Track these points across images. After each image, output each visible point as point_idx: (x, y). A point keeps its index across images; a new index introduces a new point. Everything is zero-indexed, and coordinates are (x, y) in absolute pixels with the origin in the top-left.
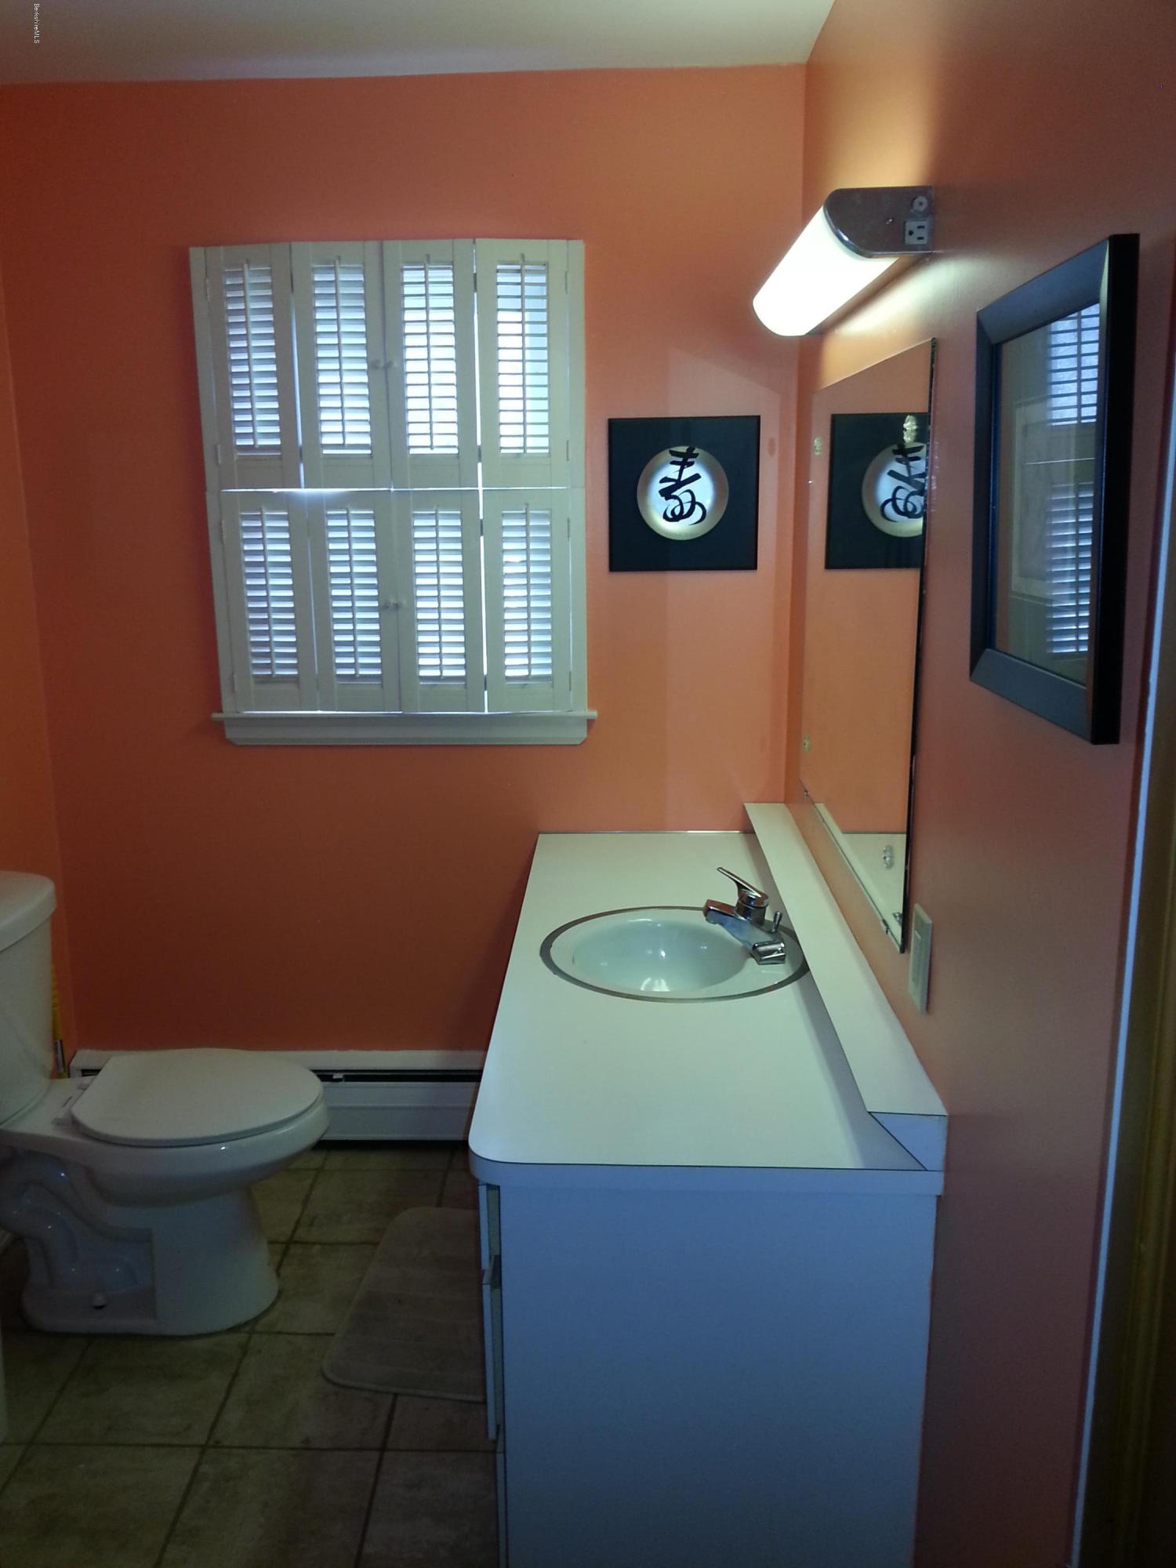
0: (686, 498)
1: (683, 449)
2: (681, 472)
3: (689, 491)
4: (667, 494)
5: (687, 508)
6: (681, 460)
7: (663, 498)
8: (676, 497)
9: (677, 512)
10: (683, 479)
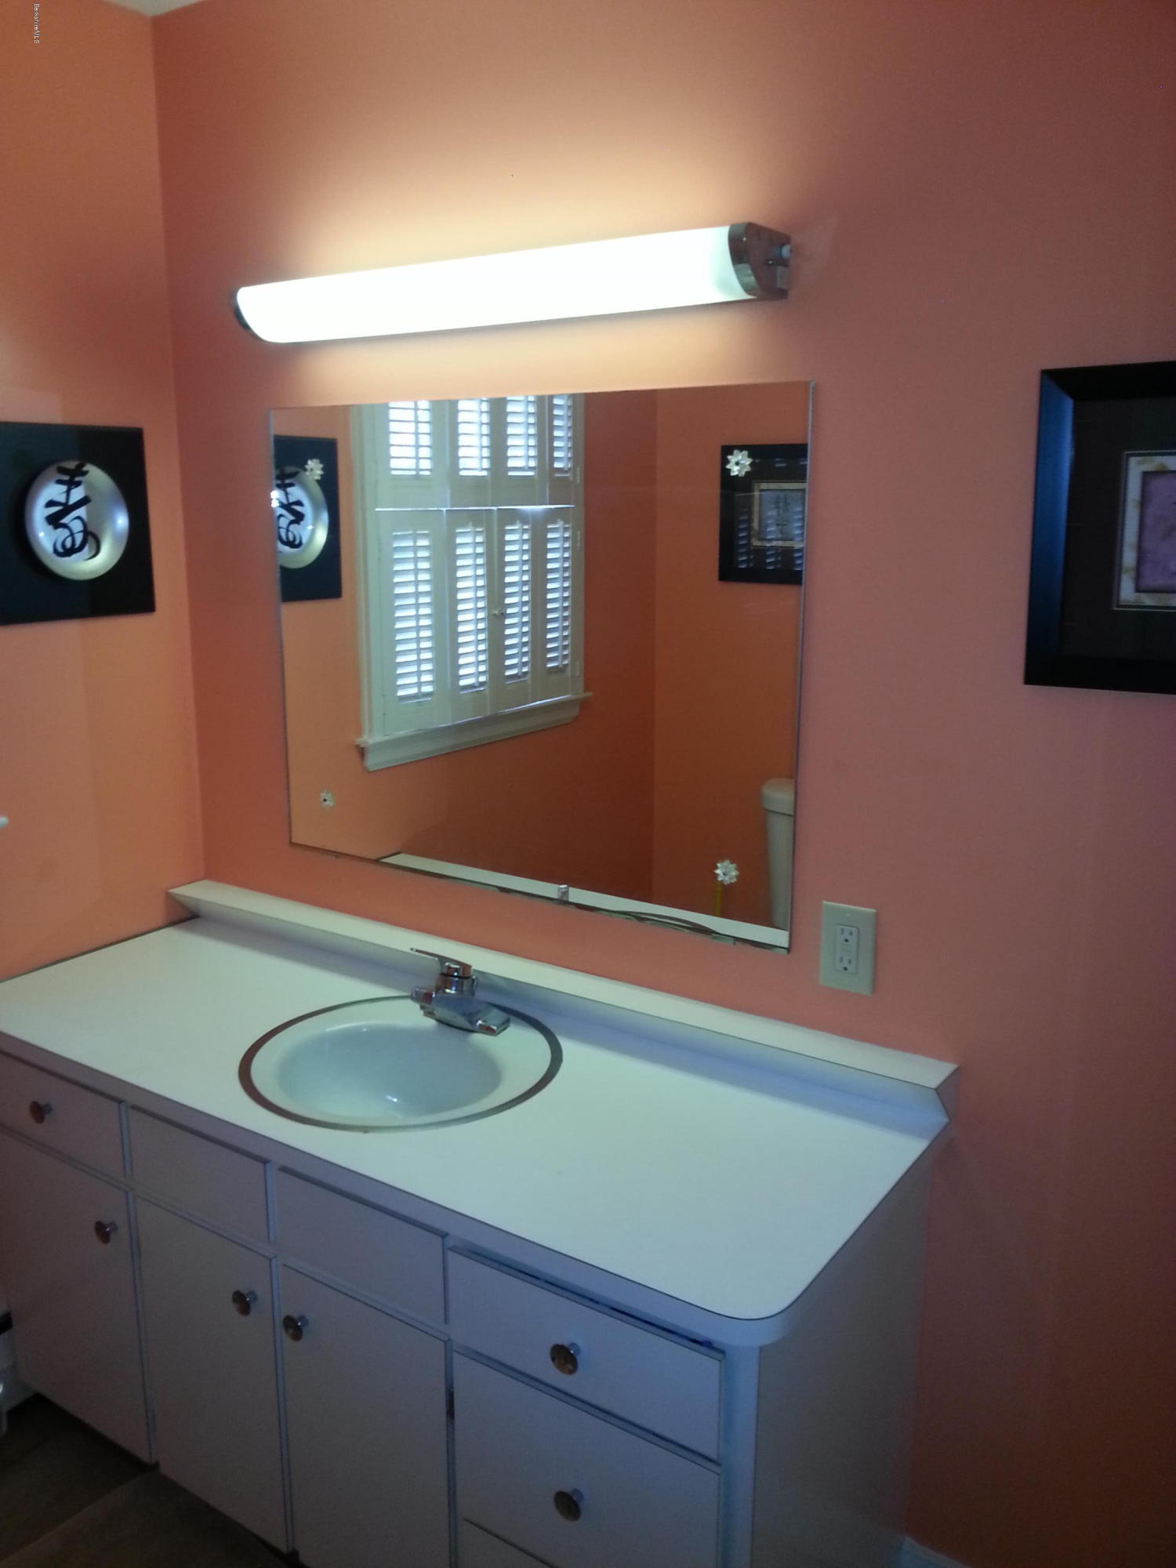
0: (77, 526)
1: (71, 465)
2: (68, 492)
3: (78, 518)
4: (54, 521)
5: (79, 538)
6: (66, 478)
7: (51, 527)
8: (65, 526)
9: (68, 544)
10: (72, 501)
